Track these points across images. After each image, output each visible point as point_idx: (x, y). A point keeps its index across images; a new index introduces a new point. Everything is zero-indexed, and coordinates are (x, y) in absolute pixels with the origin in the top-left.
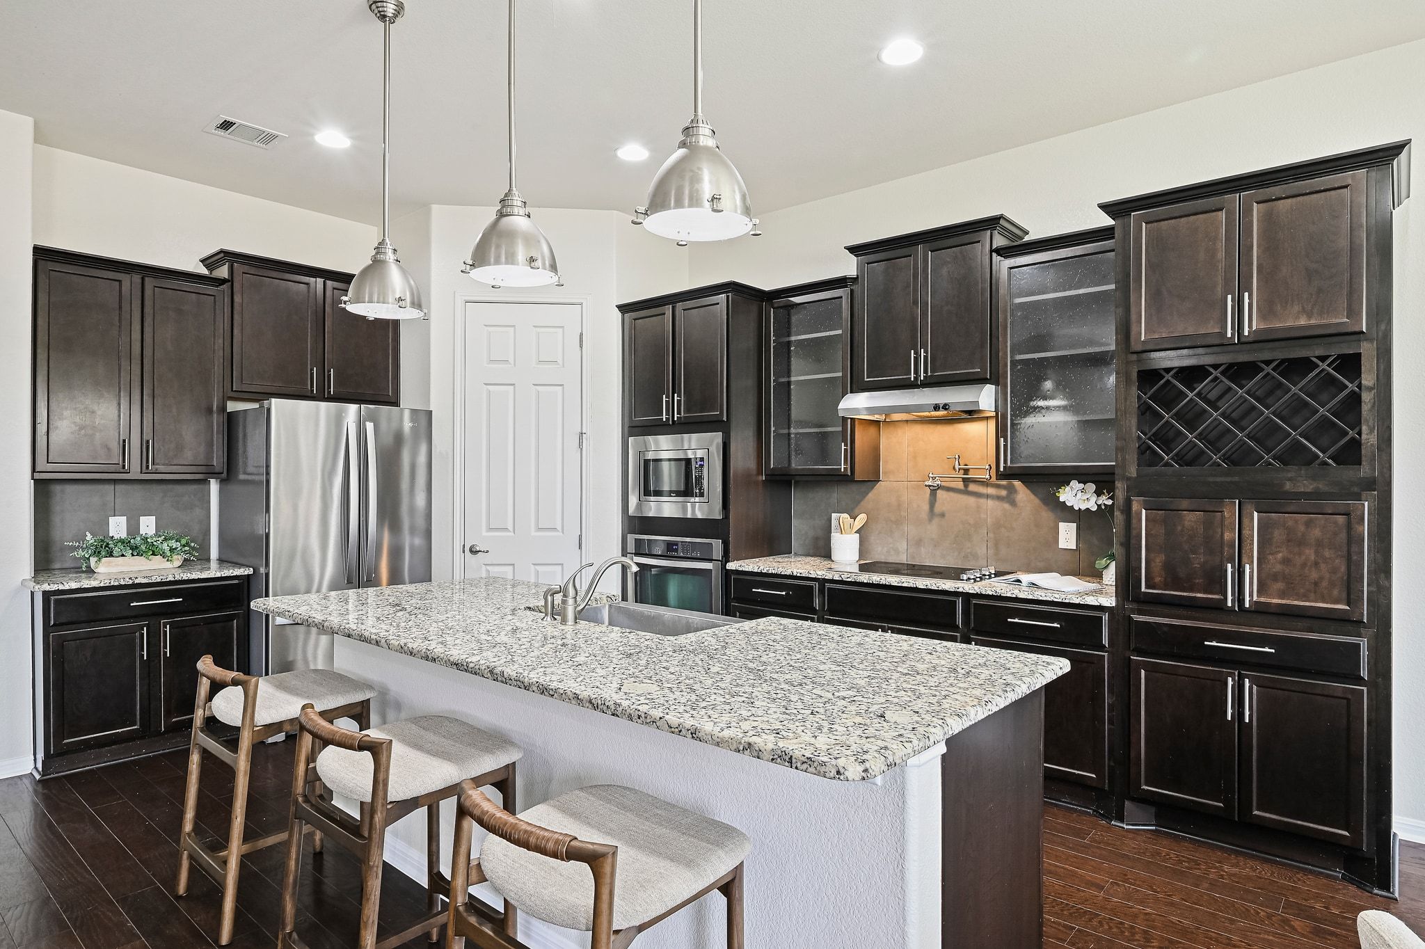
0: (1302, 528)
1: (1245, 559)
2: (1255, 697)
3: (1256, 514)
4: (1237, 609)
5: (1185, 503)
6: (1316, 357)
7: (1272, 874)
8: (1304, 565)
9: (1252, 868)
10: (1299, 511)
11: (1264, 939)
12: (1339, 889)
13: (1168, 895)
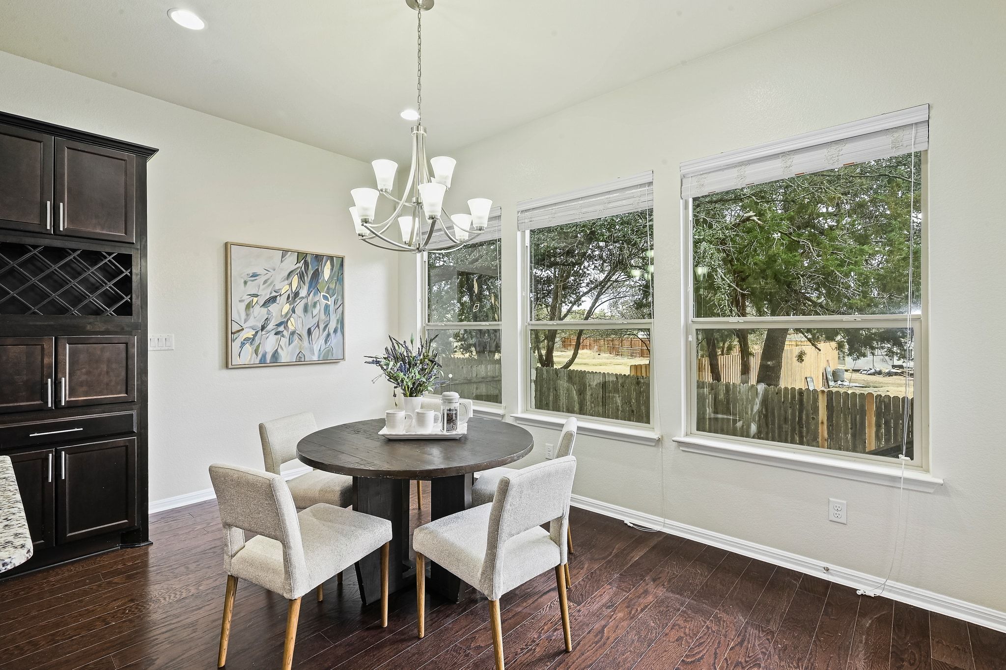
0: (99, 352)
1: (59, 375)
2: (67, 462)
3: (67, 345)
4: (53, 408)
5: (10, 340)
6: (105, 252)
7: (83, 567)
8: (100, 375)
9: (68, 570)
10: (97, 342)
11: (106, 597)
12: (123, 554)
13: (27, 615)
